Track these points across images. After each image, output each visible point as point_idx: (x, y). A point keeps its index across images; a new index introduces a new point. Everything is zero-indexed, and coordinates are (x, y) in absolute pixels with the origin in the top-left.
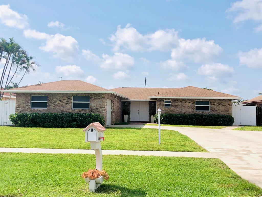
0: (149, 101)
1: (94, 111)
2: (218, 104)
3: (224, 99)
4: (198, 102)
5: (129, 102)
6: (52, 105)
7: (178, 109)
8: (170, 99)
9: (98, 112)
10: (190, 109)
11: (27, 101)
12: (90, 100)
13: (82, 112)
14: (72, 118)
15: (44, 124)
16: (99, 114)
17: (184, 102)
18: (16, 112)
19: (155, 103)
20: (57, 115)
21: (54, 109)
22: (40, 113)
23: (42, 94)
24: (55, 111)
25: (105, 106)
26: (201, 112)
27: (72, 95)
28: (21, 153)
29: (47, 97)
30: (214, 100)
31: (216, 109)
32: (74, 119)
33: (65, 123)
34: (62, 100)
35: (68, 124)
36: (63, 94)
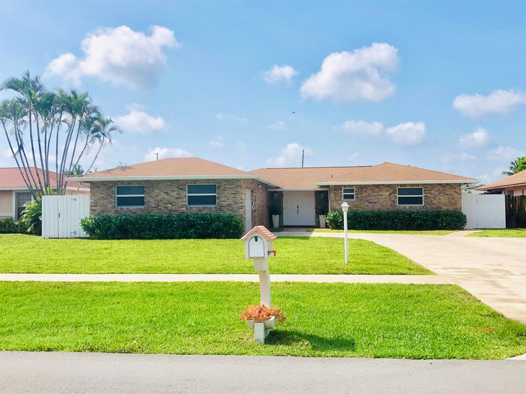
0: (316, 191)
1: (225, 209)
2: (437, 193)
3: (447, 184)
4: (403, 189)
5: (281, 194)
6: (153, 200)
7: (367, 203)
8: (352, 186)
9: (231, 212)
10: (389, 203)
11: (109, 195)
12: (217, 190)
13: (204, 212)
14: (187, 222)
15: (139, 234)
16: (234, 214)
17: (377, 190)
18: (91, 213)
19: (326, 193)
20: (163, 217)
21: (155, 207)
22: (132, 215)
23: (134, 183)
24: (156, 211)
25: (244, 201)
26: (407, 207)
27: (187, 183)
28: (115, 282)
29: (143, 187)
30: (430, 186)
31: (434, 201)
32: (191, 223)
33: (177, 231)
34: (170, 192)
35: (182, 233)
36: (170, 181)
